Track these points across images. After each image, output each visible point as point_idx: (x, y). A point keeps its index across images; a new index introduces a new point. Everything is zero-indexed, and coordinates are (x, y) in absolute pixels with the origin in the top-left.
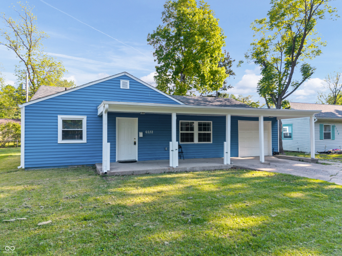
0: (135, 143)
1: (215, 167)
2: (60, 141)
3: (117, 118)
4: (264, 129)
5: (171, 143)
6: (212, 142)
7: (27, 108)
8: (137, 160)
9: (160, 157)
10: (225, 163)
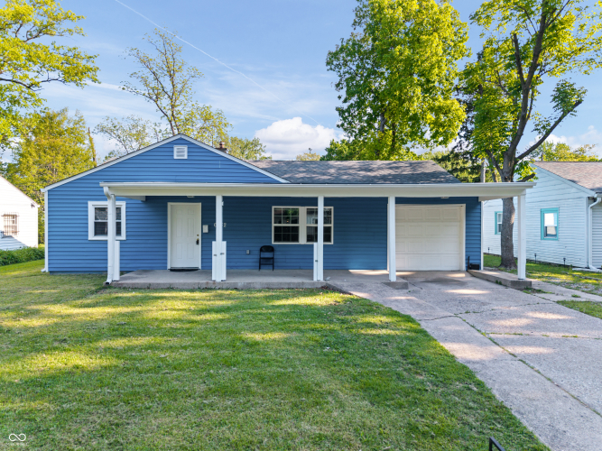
0: (198, 242)
1: (289, 284)
2: (91, 236)
3: (169, 204)
4: (397, 220)
5: (213, 242)
6: (332, 243)
7: (51, 193)
8: (200, 267)
9: (238, 264)
10: (315, 279)
